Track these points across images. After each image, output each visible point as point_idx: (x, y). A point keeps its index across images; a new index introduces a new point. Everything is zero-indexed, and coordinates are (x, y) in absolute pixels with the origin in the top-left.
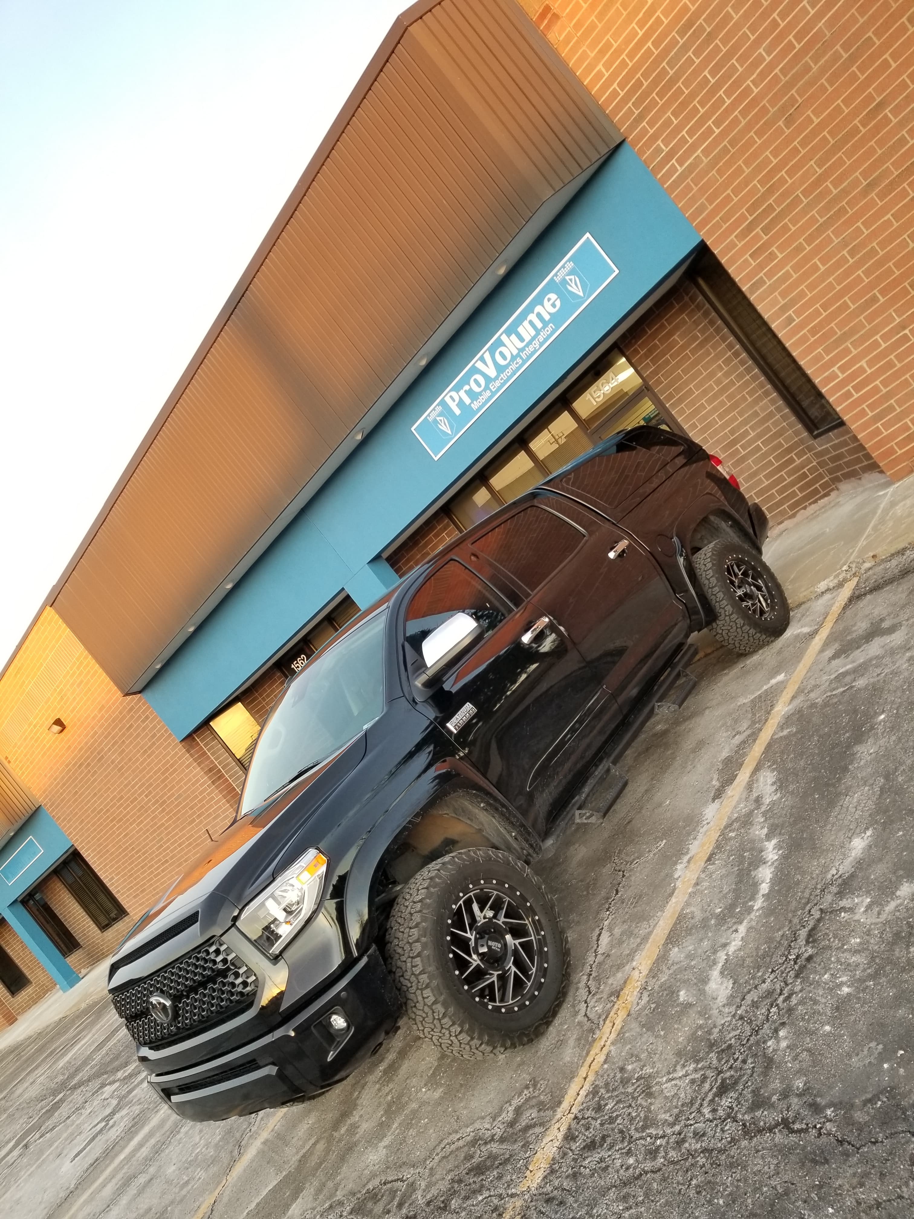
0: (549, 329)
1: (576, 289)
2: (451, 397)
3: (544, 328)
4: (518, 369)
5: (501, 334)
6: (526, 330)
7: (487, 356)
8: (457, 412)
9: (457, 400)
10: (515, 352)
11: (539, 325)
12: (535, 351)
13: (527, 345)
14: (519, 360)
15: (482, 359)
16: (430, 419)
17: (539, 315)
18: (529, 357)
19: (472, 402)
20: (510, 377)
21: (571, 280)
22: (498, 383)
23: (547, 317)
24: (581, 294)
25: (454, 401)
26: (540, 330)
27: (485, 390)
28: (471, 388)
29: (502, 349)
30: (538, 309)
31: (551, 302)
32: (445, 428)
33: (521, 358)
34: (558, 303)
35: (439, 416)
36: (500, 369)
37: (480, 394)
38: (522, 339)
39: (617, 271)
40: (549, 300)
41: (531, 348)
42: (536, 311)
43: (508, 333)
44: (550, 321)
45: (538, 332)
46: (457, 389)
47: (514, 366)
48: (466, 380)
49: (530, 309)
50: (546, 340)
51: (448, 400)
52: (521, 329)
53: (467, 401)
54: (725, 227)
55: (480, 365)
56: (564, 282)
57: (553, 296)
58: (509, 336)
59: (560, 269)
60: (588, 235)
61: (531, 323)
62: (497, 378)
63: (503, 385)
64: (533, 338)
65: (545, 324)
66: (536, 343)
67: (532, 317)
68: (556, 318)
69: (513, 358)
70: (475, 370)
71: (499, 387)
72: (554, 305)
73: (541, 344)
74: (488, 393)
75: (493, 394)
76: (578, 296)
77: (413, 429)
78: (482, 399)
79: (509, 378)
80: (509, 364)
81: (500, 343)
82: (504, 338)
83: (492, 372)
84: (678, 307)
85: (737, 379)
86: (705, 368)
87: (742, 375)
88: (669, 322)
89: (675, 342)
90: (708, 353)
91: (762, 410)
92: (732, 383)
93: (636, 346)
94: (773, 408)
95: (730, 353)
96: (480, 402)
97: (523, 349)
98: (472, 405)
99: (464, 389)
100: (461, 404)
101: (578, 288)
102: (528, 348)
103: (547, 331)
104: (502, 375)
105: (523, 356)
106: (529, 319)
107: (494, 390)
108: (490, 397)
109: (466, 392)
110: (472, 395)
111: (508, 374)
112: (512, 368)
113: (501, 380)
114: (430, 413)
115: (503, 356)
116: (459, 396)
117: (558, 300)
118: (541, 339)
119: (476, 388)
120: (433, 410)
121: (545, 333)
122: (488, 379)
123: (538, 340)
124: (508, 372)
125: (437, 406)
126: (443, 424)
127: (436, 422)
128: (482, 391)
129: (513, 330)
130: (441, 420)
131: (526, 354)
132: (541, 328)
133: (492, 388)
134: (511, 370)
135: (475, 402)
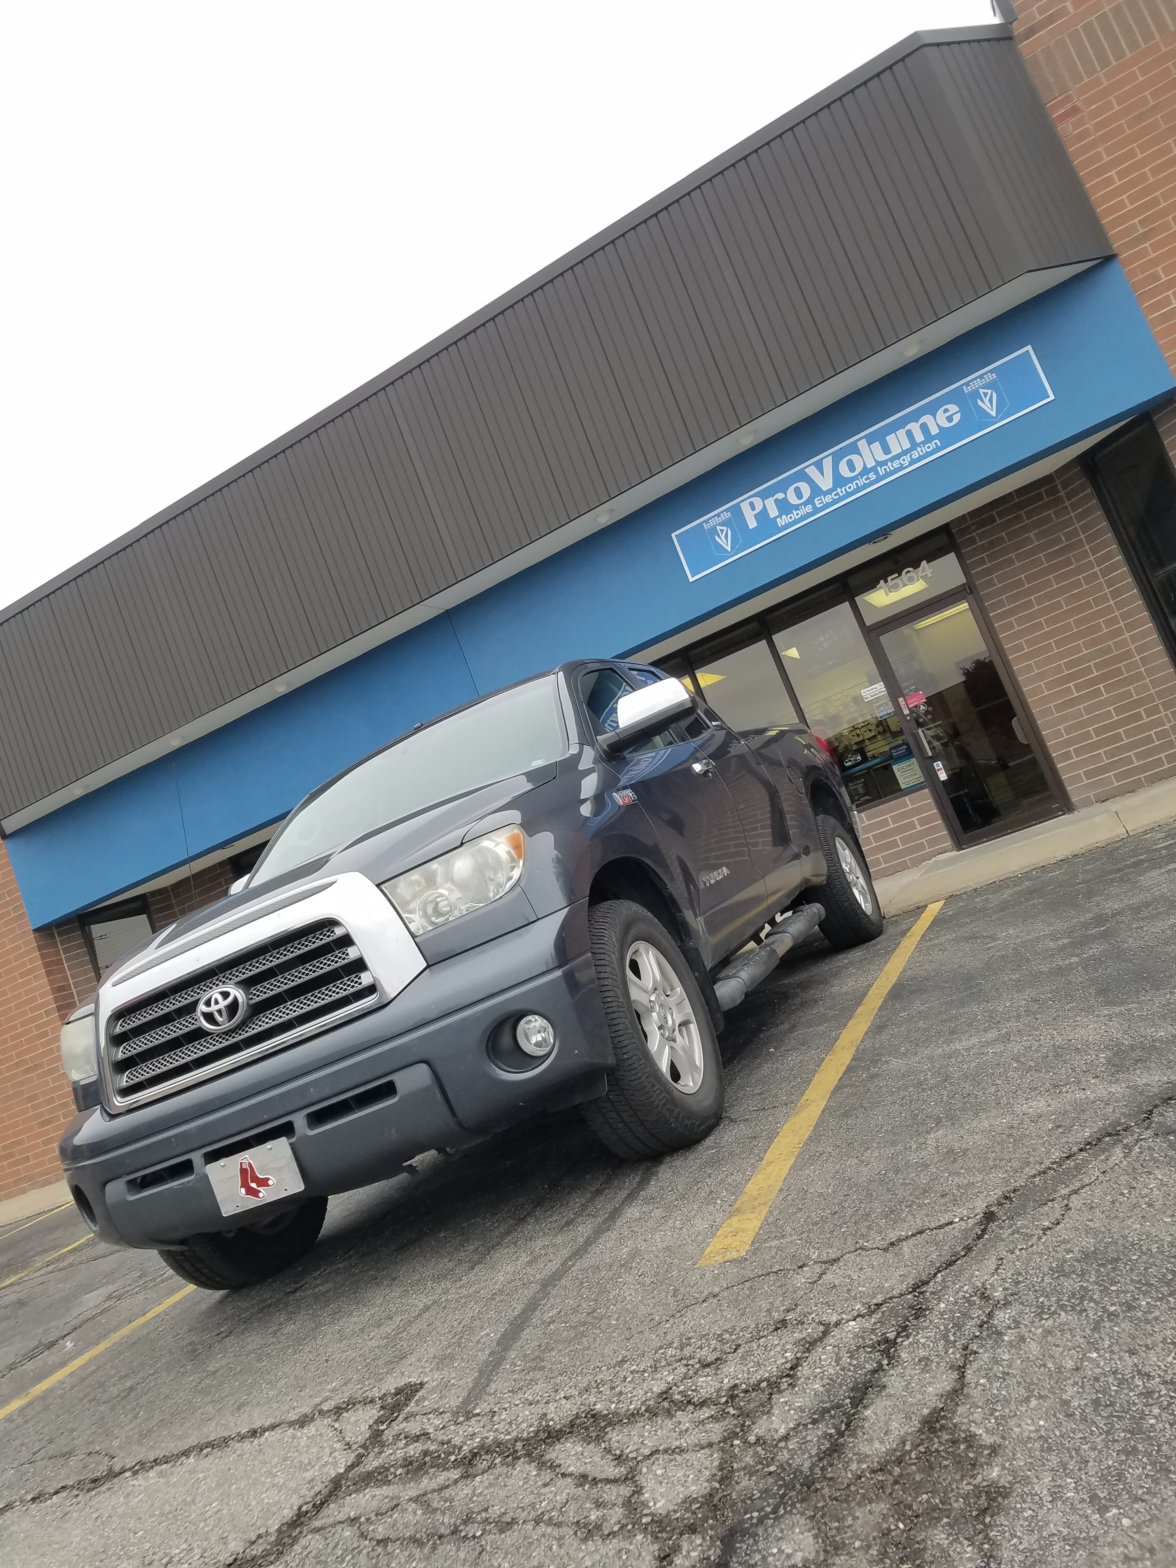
0: (932, 446)
1: (988, 405)
2: (751, 503)
3: (924, 443)
4: (865, 486)
5: (861, 439)
6: (898, 442)
7: (828, 464)
8: (752, 524)
9: (759, 508)
10: (870, 464)
11: (919, 437)
12: (901, 468)
13: (892, 460)
14: (872, 476)
15: (819, 466)
16: (707, 526)
17: (924, 428)
18: (888, 474)
19: (780, 516)
20: (850, 494)
21: (985, 394)
22: (828, 499)
23: (934, 431)
24: (993, 414)
25: (753, 508)
26: (919, 445)
27: (805, 504)
28: (786, 498)
29: (854, 458)
30: (927, 419)
31: (948, 414)
32: (725, 541)
33: (877, 473)
34: (957, 418)
35: (722, 524)
36: (839, 481)
37: (797, 507)
38: (886, 449)
39: (1052, 397)
40: (946, 411)
41: (896, 464)
42: (921, 421)
43: (870, 440)
44: (936, 437)
45: (914, 445)
46: (764, 496)
47: (861, 482)
48: (783, 487)
49: (915, 417)
50: (920, 458)
51: (745, 507)
52: (891, 439)
53: (773, 512)
55: (812, 472)
56: (976, 394)
57: (953, 408)
58: (870, 443)
59: (975, 379)
60: (1029, 348)
62: (829, 492)
63: (835, 502)
64: (904, 453)
65: (928, 437)
66: (907, 459)
67: (914, 427)
68: (946, 436)
69: (865, 471)
70: (802, 477)
71: (827, 504)
72: (950, 419)
73: (912, 462)
74: (809, 509)
75: (816, 510)
76: (989, 416)
77: (673, 535)
78: (795, 515)
79: (848, 495)
80: (855, 478)
81: (854, 449)
82: (862, 445)
83: (825, 482)
84: (1046, 500)
85: (1097, 601)
86: (1058, 579)
87: (1104, 599)
88: (1029, 515)
89: (1029, 540)
90: (1068, 562)
91: (1118, 646)
92: (1088, 606)
93: (974, 534)
94: (1133, 647)
95: (1097, 569)
96: (791, 518)
97: (884, 463)
98: (778, 520)
99: (775, 497)
100: (762, 516)
101: (992, 406)
102: (890, 464)
103: (929, 447)
104: (839, 490)
105: (881, 471)
106: (907, 428)
107: (818, 506)
108: (809, 515)
109: (776, 501)
110: (784, 507)
111: (849, 490)
112: (857, 484)
113: (835, 495)
114: (711, 518)
115: (851, 466)
116: (764, 505)
117: (959, 414)
118: (915, 455)
119: (793, 499)
120: (718, 515)
121: (925, 449)
122: (816, 491)
123: (911, 456)
124: (850, 488)
125: (726, 510)
126: (723, 537)
127: (714, 531)
128: (801, 505)
129: (880, 437)
130: (722, 531)
131: (885, 469)
132: (921, 443)
133: (817, 503)
134: (853, 486)
135: (784, 517)
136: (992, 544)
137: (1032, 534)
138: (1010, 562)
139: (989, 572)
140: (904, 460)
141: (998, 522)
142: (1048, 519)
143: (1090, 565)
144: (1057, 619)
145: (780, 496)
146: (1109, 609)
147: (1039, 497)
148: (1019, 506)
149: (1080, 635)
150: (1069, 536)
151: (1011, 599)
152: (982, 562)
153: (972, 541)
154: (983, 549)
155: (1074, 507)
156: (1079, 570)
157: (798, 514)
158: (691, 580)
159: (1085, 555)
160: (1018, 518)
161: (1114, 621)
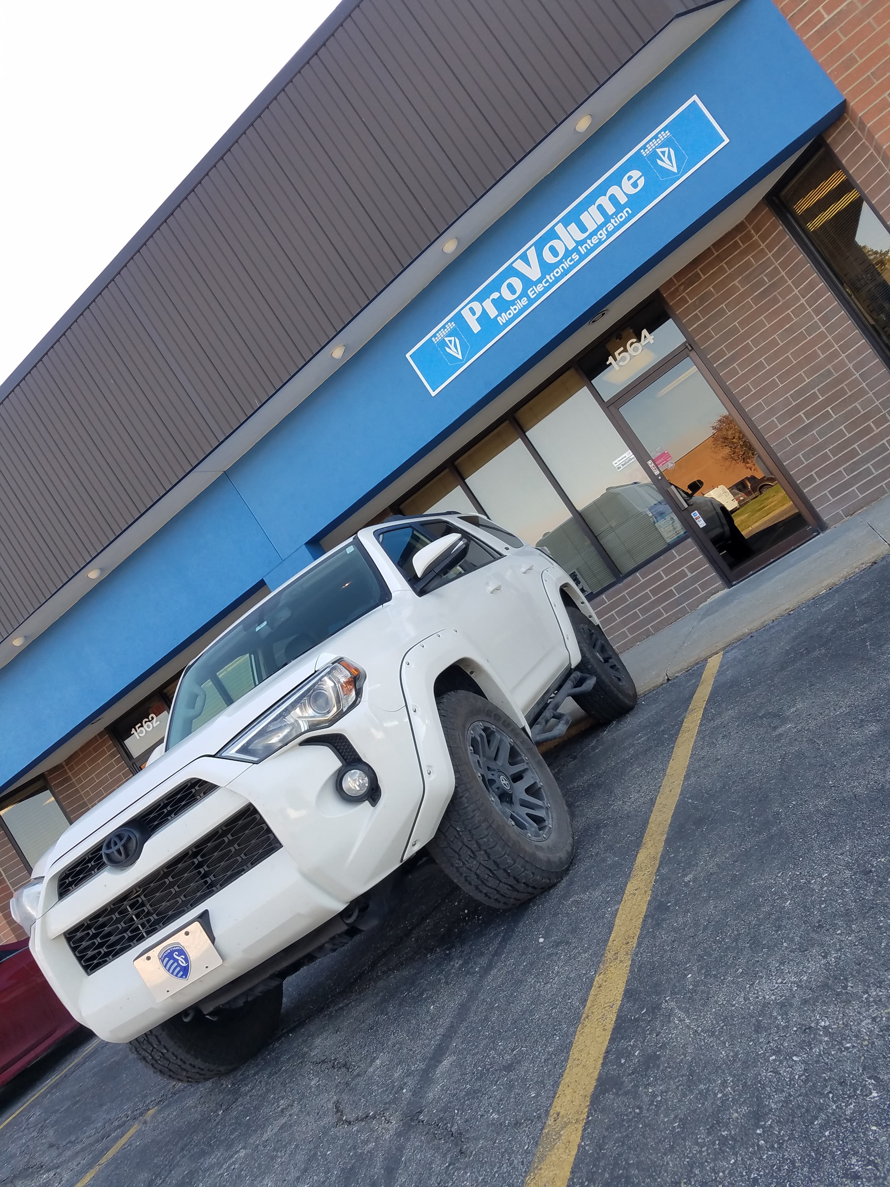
0: (624, 214)
1: (668, 162)
2: (471, 310)
3: (616, 214)
4: (571, 268)
5: (556, 224)
6: (591, 218)
7: (532, 254)
8: (476, 328)
9: (479, 312)
10: (571, 246)
11: (610, 209)
12: (601, 242)
13: (590, 237)
14: (575, 256)
15: (524, 258)
16: (435, 340)
17: (613, 199)
18: (589, 252)
19: (499, 315)
20: (559, 278)
21: (663, 153)
22: (540, 288)
23: (623, 200)
24: (675, 170)
25: (473, 312)
26: (612, 217)
27: (520, 298)
28: (501, 296)
29: (554, 243)
30: (614, 190)
31: (632, 181)
32: (455, 350)
33: (579, 253)
34: (641, 183)
35: (449, 335)
36: (546, 268)
37: (513, 303)
38: (583, 228)
39: (727, 141)
40: (630, 178)
41: (595, 240)
42: (609, 193)
43: (566, 222)
44: (626, 205)
45: (607, 218)
46: (480, 299)
47: (567, 264)
48: (496, 286)
49: (602, 191)
50: (617, 229)
51: (466, 314)
52: (584, 217)
53: (492, 312)
54: (877, 83)
55: (520, 265)
56: (654, 155)
57: (635, 174)
58: (566, 226)
59: (651, 140)
60: (695, 98)
61: (601, 208)
62: (539, 281)
63: (546, 289)
64: (600, 227)
65: (619, 207)
66: (604, 232)
67: (603, 201)
68: (635, 202)
69: (568, 253)
70: (512, 272)
71: (540, 294)
72: (635, 185)
73: (609, 234)
74: (524, 301)
75: (531, 302)
76: (671, 173)
77: (408, 356)
78: (513, 311)
79: (557, 280)
80: (561, 262)
81: (553, 235)
82: (560, 229)
83: (534, 272)
84: (743, 247)
85: (809, 331)
86: (769, 318)
87: (815, 327)
88: (730, 265)
89: (735, 289)
90: (775, 301)
91: (836, 368)
92: (802, 337)
93: (684, 294)
94: (851, 366)
95: (803, 301)
96: (510, 314)
97: (584, 242)
98: (499, 318)
99: (491, 298)
100: (484, 319)
101: (672, 163)
102: (589, 241)
103: (621, 217)
104: (548, 277)
105: (582, 250)
106: (597, 204)
107: (532, 297)
108: (525, 308)
109: (493, 301)
110: (502, 305)
111: (557, 275)
112: (563, 267)
113: (546, 283)
114: (437, 332)
115: (554, 251)
116: (483, 307)
117: (643, 178)
118: (610, 227)
119: (508, 296)
120: (444, 327)
121: (619, 220)
122: (527, 283)
123: (606, 230)
124: (557, 273)
125: (450, 321)
126: (452, 347)
127: (443, 344)
128: (516, 299)
129: (574, 218)
130: (450, 341)
131: (586, 247)
132: (613, 214)
133: (530, 294)
134: (560, 270)
135: (503, 314)
136: (702, 300)
137: (736, 282)
138: (722, 312)
139: (704, 326)
140: (601, 235)
141: (703, 277)
142: (748, 264)
143: (796, 299)
144: (776, 355)
145: (495, 295)
146: (822, 336)
147: (736, 245)
148: (720, 258)
149: (800, 366)
150: (770, 276)
151: (730, 347)
152: (696, 318)
153: (684, 301)
154: (695, 306)
155: (770, 247)
156: (787, 306)
157: (515, 309)
158: (433, 394)
159: (789, 290)
160: (722, 270)
161: (829, 345)
